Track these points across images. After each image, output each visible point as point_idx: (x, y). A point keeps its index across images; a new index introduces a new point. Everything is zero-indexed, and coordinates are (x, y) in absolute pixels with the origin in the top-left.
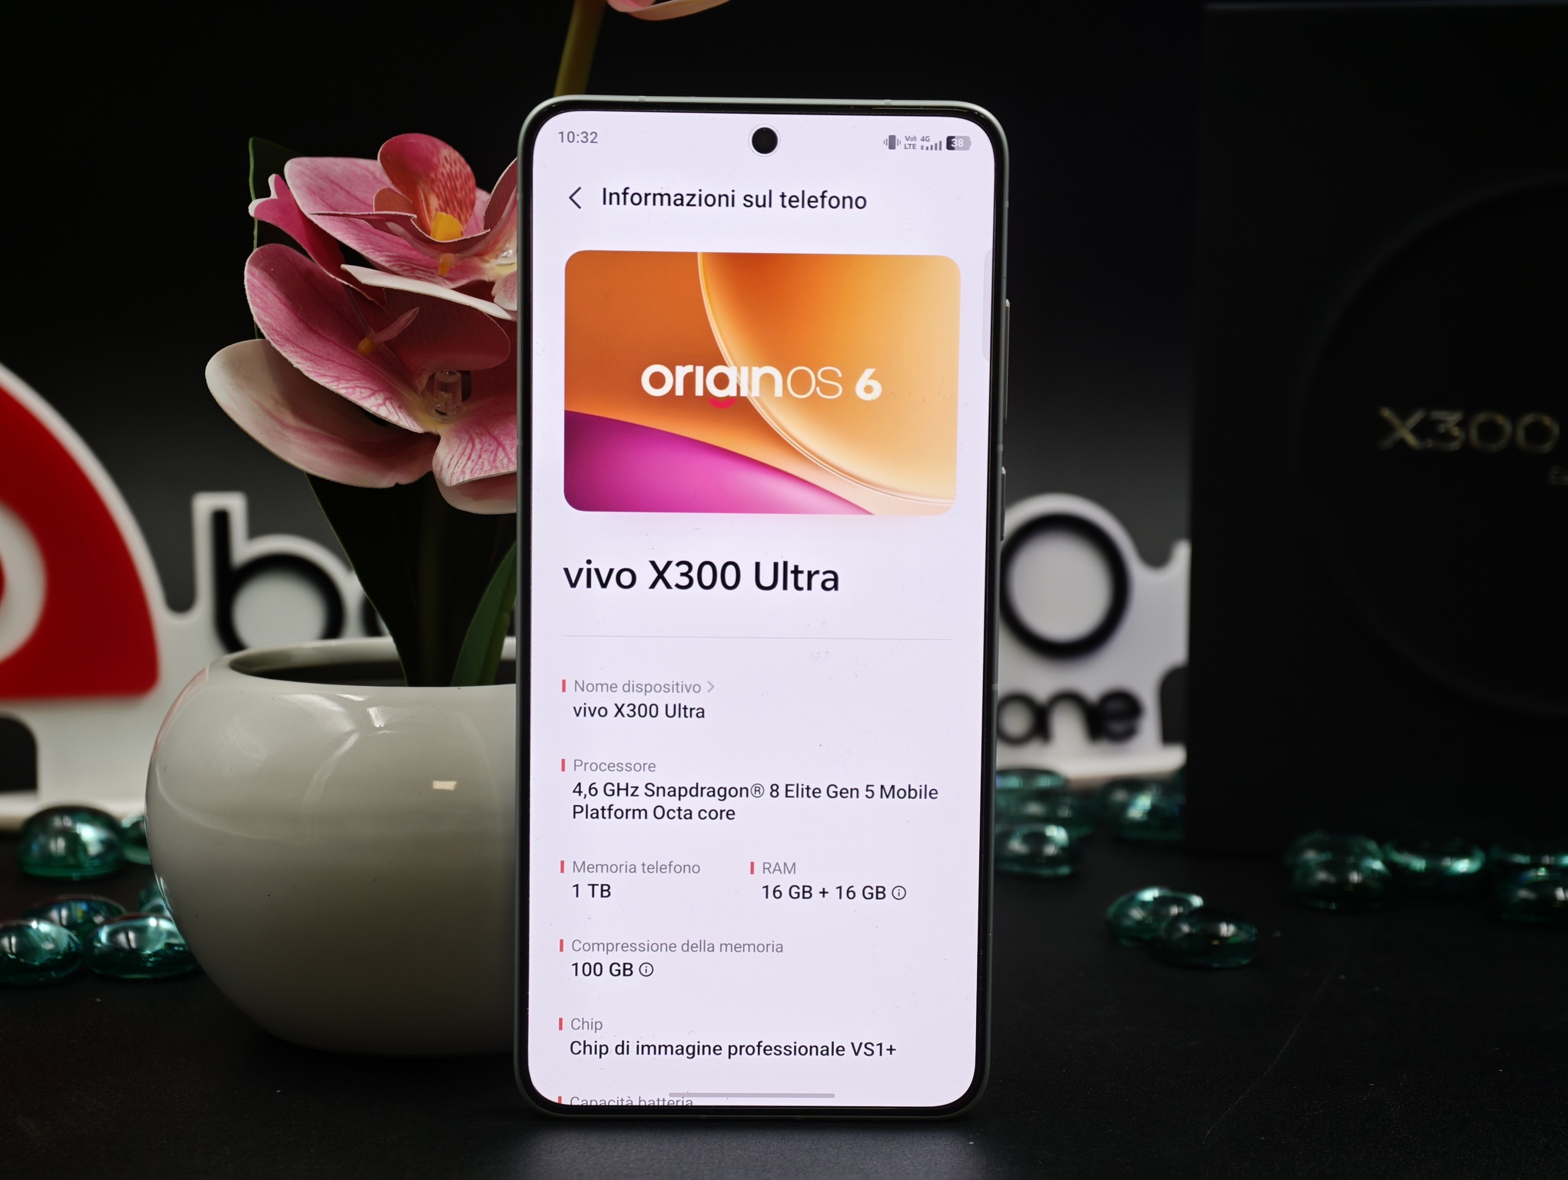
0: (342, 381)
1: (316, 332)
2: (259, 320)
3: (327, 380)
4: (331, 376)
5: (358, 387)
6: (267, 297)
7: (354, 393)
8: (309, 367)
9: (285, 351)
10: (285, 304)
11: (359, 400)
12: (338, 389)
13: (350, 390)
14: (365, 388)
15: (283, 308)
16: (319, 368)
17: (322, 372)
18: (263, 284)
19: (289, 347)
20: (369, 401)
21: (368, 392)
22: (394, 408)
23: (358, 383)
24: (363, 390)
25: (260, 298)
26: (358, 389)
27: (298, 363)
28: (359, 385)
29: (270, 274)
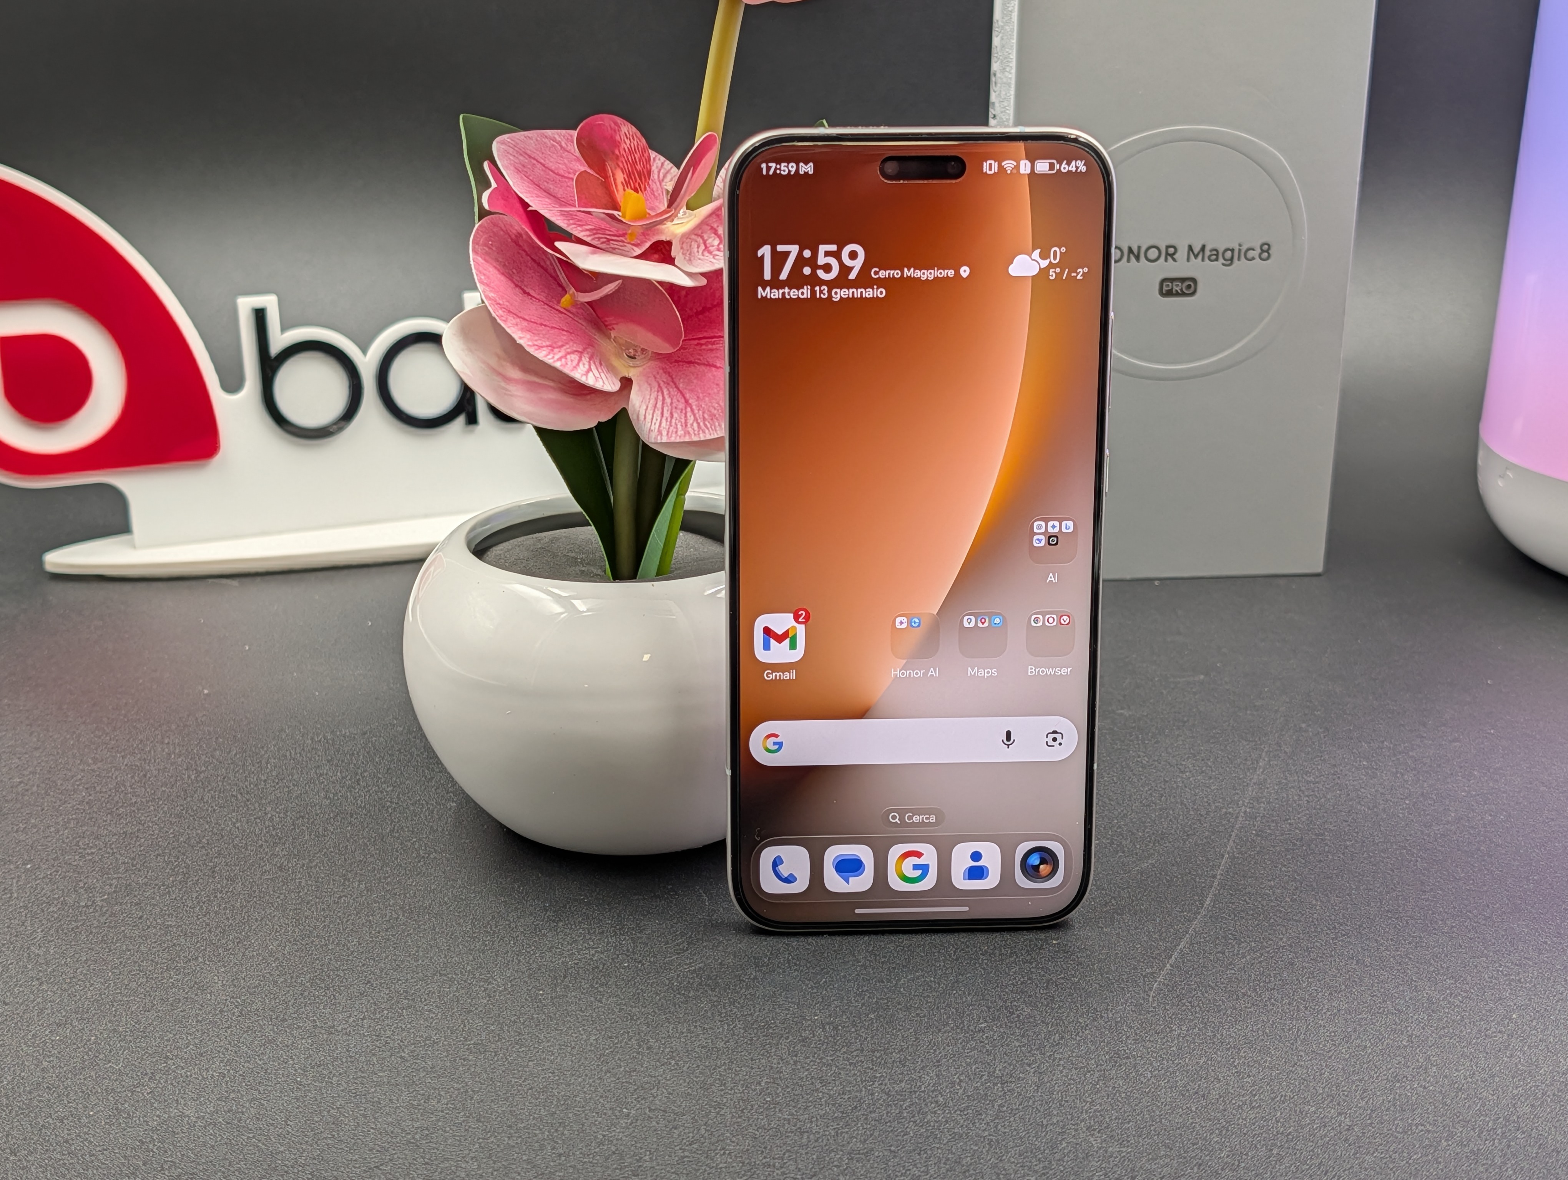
0: (556, 350)
1: (528, 294)
3: (544, 353)
4: (547, 346)
5: (569, 353)
6: (489, 272)
8: (529, 340)
9: (509, 327)
10: (502, 271)
11: (572, 370)
12: (554, 361)
13: (563, 360)
14: (573, 352)
15: (503, 278)
16: (536, 338)
17: (539, 343)
19: (512, 320)
20: (579, 371)
21: (575, 357)
22: (598, 369)
23: (567, 348)
24: (572, 355)
25: (484, 275)
26: (568, 357)
27: (521, 338)
28: (569, 350)
29: (490, 248)
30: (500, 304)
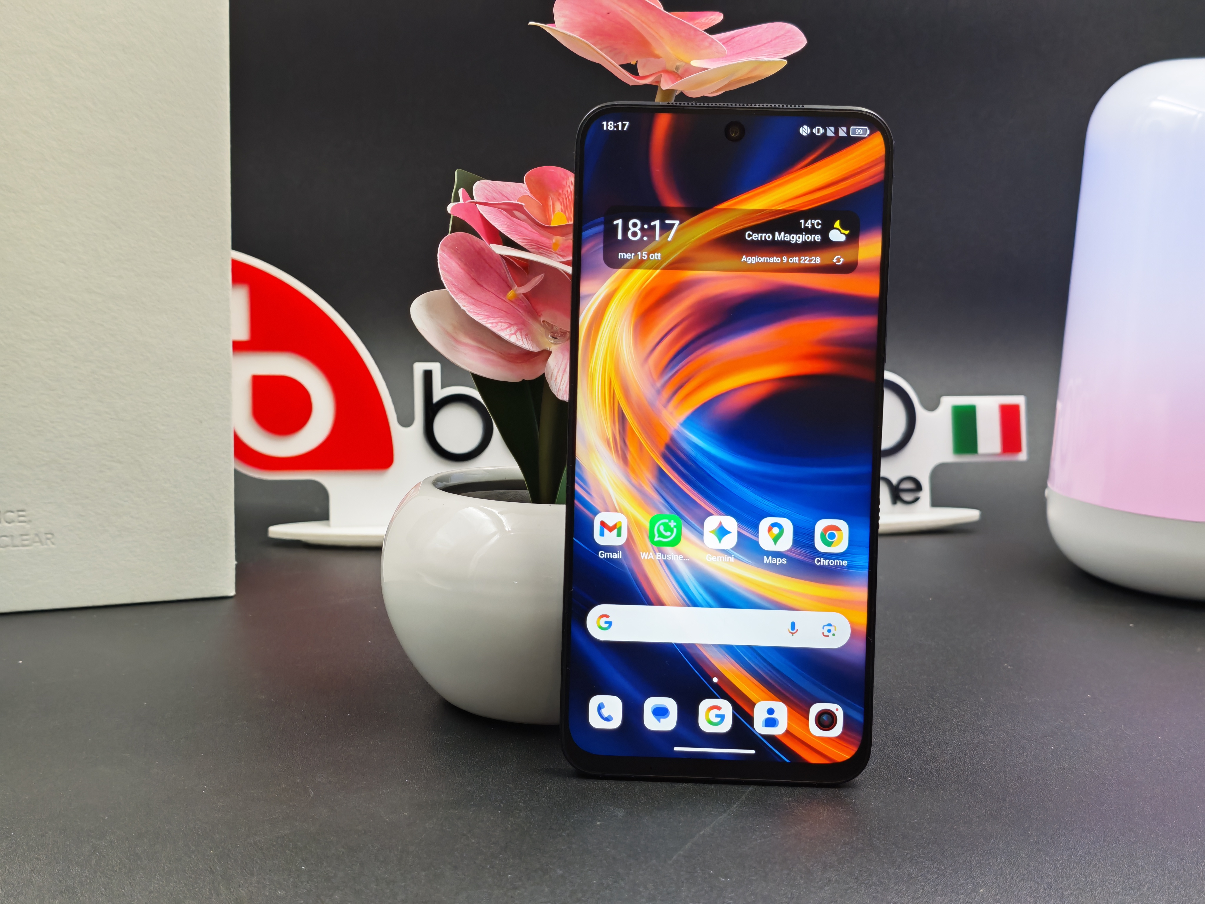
0: (490, 318)
1: (482, 286)
2: (444, 278)
3: (481, 318)
4: (484, 315)
5: (500, 322)
6: (452, 265)
7: (496, 326)
8: (471, 308)
9: (457, 299)
10: (462, 269)
11: (499, 330)
12: (486, 323)
13: (494, 325)
14: (506, 322)
15: (461, 271)
16: (478, 309)
17: (479, 312)
18: (449, 256)
19: (461, 296)
20: (505, 332)
21: (506, 325)
22: (521, 336)
24: (503, 324)
25: (446, 264)
26: (500, 324)
27: (464, 306)
28: (502, 321)
29: (455, 250)
30: (455, 285)
